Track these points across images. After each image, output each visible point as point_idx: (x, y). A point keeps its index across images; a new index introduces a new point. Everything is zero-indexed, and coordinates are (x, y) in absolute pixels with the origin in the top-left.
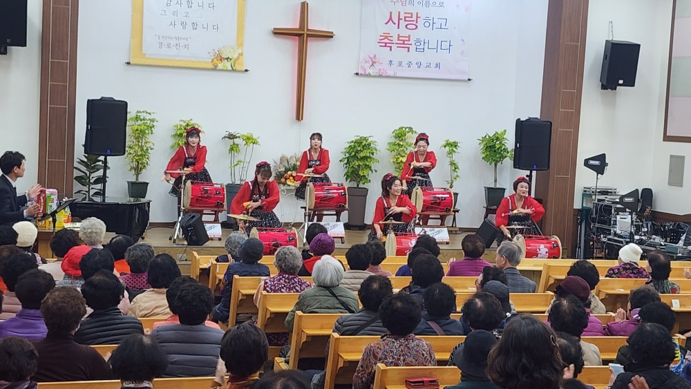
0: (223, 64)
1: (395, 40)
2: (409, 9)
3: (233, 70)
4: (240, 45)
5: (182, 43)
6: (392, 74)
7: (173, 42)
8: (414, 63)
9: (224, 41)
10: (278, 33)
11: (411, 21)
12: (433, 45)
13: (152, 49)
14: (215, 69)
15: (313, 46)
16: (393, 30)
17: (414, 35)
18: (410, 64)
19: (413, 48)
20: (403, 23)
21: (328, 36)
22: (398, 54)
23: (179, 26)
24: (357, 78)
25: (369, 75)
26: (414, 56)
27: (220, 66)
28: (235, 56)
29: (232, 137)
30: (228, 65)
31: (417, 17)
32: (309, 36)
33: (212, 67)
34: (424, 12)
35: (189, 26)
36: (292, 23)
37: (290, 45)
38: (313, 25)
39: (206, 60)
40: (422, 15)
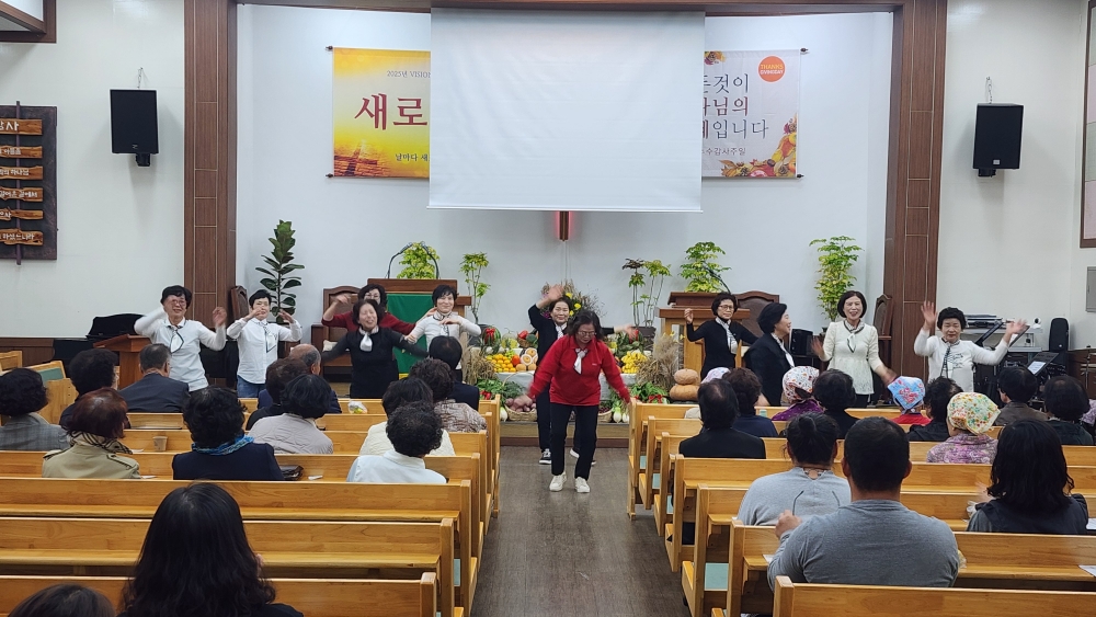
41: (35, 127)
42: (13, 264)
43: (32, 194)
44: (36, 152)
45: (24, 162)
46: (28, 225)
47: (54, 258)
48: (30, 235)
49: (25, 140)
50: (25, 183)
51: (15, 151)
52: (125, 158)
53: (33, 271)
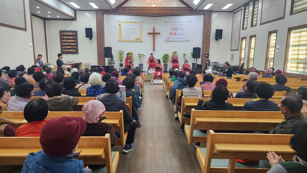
0: (138, 40)
1: (173, 33)
2: (176, 27)
3: (140, 42)
4: (141, 36)
5: (129, 37)
6: (172, 40)
7: (127, 37)
8: (177, 38)
9: (138, 36)
10: (149, 34)
11: (176, 29)
12: (181, 34)
13: (123, 38)
14: (136, 41)
15: (156, 36)
16: (172, 31)
17: (177, 32)
18: (176, 38)
19: (177, 35)
20: (174, 30)
21: (159, 34)
22: (174, 36)
23: (128, 33)
24: (165, 42)
25: (168, 41)
26: (177, 36)
27: (137, 41)
28: (140, 39)
29: (140, 55)
30: (139, 41)
31: (177, 28)
32: (155, 34)
33: (135, 41)
34: (179, 27)
35: (130, 33)
36: (152, 31)
37: (151, 36)
38: (156, 31)
39: (134, 40)
40: (179, 28)
41: (74, 34)
42: (72, 55)
43: (74, 44)
44: (75, 38)
45: (73, 39)
46: (74, 49)
47: (78, 54)
48: (74, 50)
49: (73, 36)
50: (73, 42)
51: (71, 38)
52: (88, 39)
53: (75, 55)
